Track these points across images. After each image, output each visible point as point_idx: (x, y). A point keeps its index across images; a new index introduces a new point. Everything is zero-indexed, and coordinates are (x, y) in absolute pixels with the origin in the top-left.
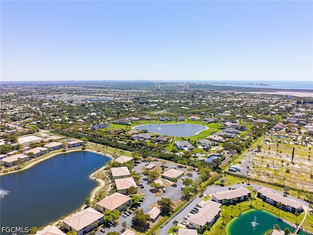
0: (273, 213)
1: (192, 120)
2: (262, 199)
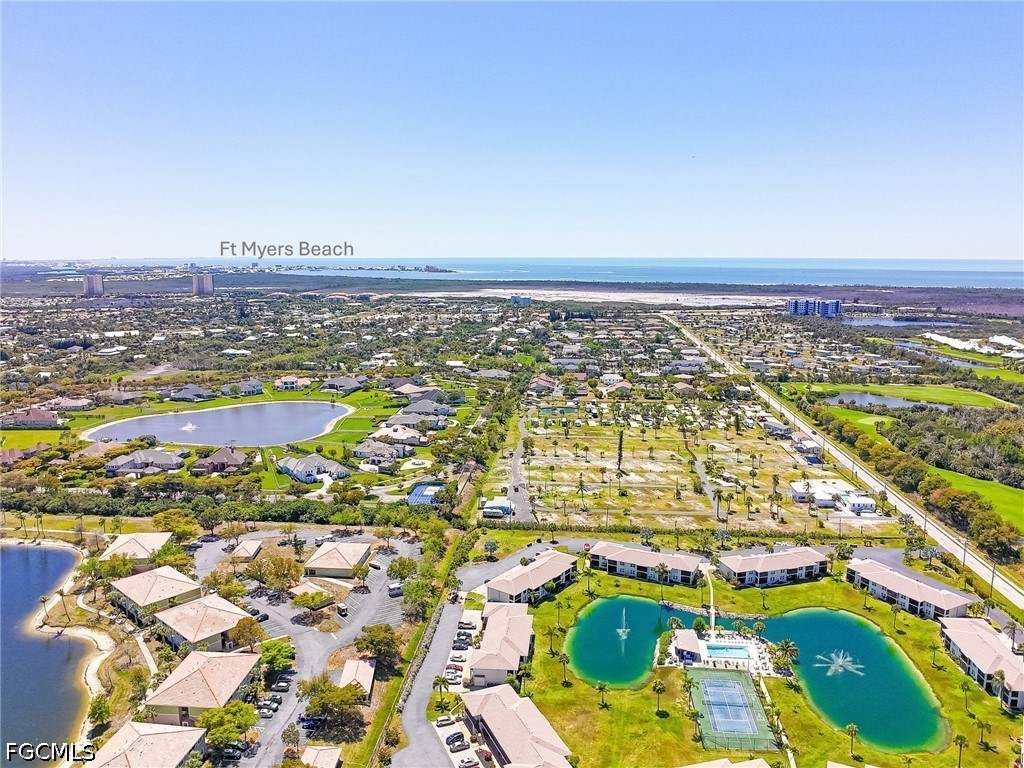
0: (646, 597)
1: (287, 388)
2: (605, 570)
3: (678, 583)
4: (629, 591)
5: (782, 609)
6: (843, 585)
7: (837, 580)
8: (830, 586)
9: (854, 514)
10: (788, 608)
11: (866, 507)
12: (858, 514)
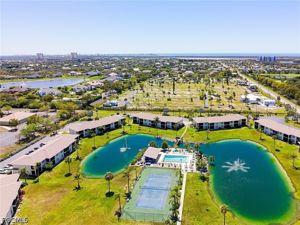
0: (151, 134)
1: (72, 75)
2: (138, 124)
3: (170, 129)
4: (144, 132)
5: (217, 139)
6: (252, 130)
7: (250, 128)
8: (245, 130)
9: (266, 106)
10: (220, 139)
11: (271, 103)
12: (267, 106)
